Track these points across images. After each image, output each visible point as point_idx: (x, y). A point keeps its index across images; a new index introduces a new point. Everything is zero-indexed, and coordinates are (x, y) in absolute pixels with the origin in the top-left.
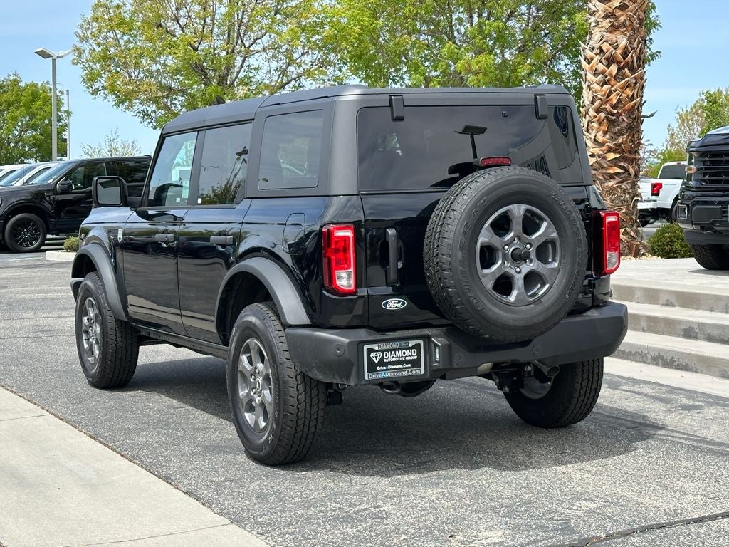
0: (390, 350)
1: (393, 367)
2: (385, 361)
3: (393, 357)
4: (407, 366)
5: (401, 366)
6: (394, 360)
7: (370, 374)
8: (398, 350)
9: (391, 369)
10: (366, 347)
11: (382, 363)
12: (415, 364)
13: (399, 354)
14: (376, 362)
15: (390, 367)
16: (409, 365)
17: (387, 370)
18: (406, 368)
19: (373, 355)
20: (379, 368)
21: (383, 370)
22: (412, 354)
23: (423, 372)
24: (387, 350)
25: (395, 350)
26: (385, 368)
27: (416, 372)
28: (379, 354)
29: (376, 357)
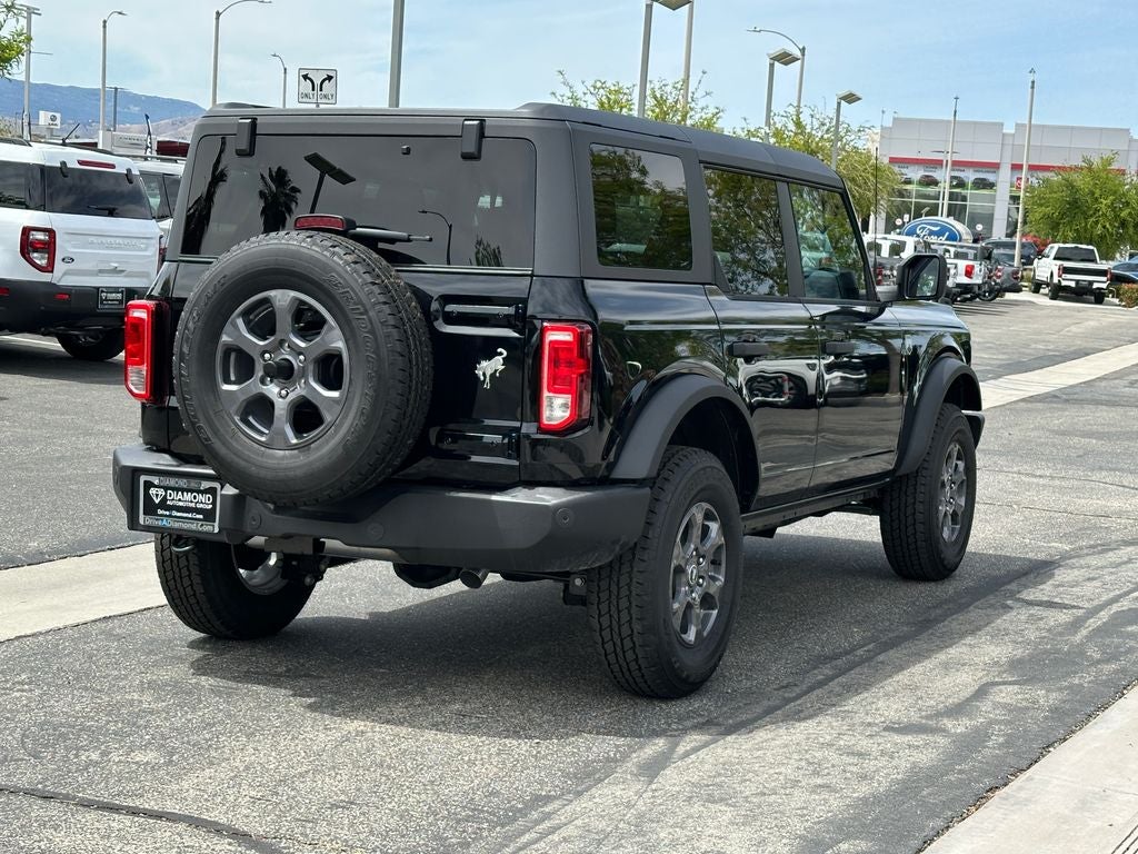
0: (177, 490)
1: (179, 514)
2: (168, 503)
3: (180, 500)
4: (198, 516)
5: (190, 516)
6: (181, 504)
7: (147, 518)
8: (188, 491)
9: (176, 517)
10: (143, 478)
11: (163, 504)
12: (208, 516)
13: (188, 496)
14: (157, 502)
15: (175, 513)
16: (201, 517)
17: (170, 516)
18: (196, 519)
19: (153, 491)
20: (160, 512)
21: (166, 516)
22: (204, 501)
23: (216, 530)
24: (173, 489)
25: (183, 490)
26: (168, 513)
27: (207, 528)
28: (161, 492)
29: (157, 495)
